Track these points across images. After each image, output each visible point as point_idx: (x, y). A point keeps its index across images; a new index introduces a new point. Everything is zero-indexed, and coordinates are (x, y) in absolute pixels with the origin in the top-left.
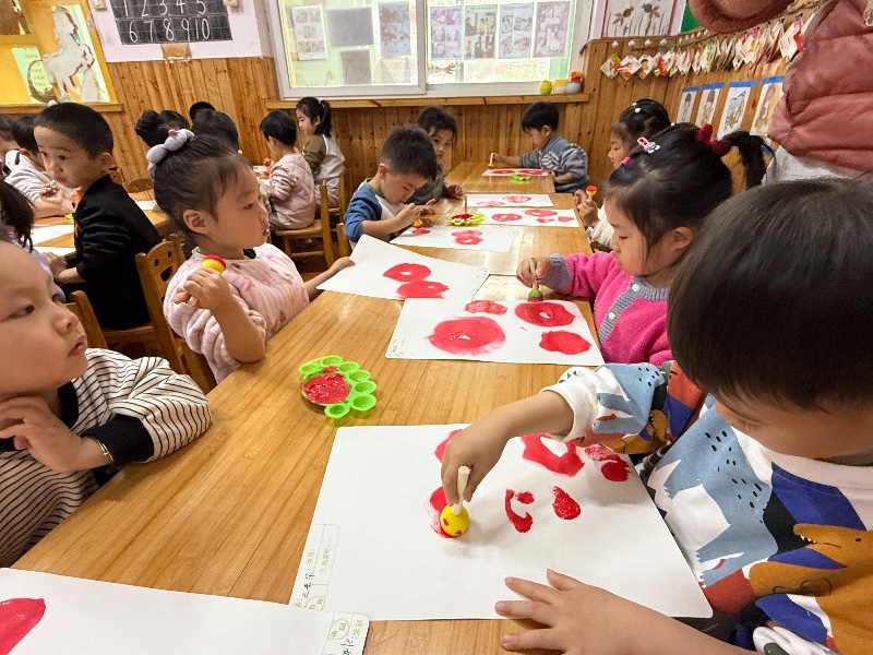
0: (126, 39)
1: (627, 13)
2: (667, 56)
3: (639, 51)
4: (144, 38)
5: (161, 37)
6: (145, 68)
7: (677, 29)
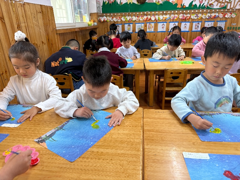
1: (98, 8)
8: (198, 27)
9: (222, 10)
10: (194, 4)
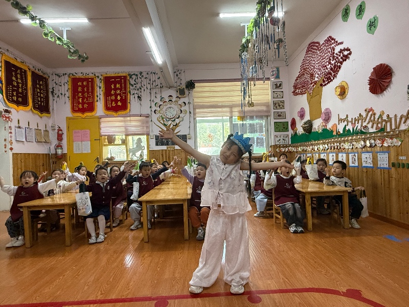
0: (157, 144)
1: (280, 140)
2: (290, 148)
3: (284, 147)
4: (162, 145)
5: (168, 145)
6: (161, 152)
7: (290, 143)
8: (355, 160)
9: (379, 134)
10: (347, 129)
